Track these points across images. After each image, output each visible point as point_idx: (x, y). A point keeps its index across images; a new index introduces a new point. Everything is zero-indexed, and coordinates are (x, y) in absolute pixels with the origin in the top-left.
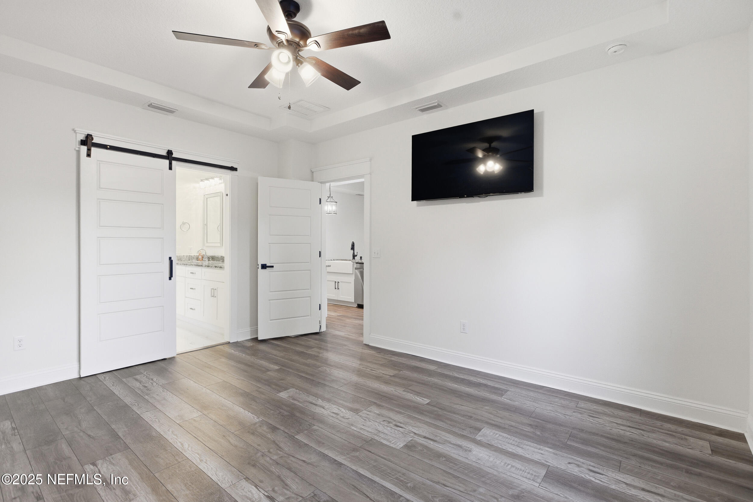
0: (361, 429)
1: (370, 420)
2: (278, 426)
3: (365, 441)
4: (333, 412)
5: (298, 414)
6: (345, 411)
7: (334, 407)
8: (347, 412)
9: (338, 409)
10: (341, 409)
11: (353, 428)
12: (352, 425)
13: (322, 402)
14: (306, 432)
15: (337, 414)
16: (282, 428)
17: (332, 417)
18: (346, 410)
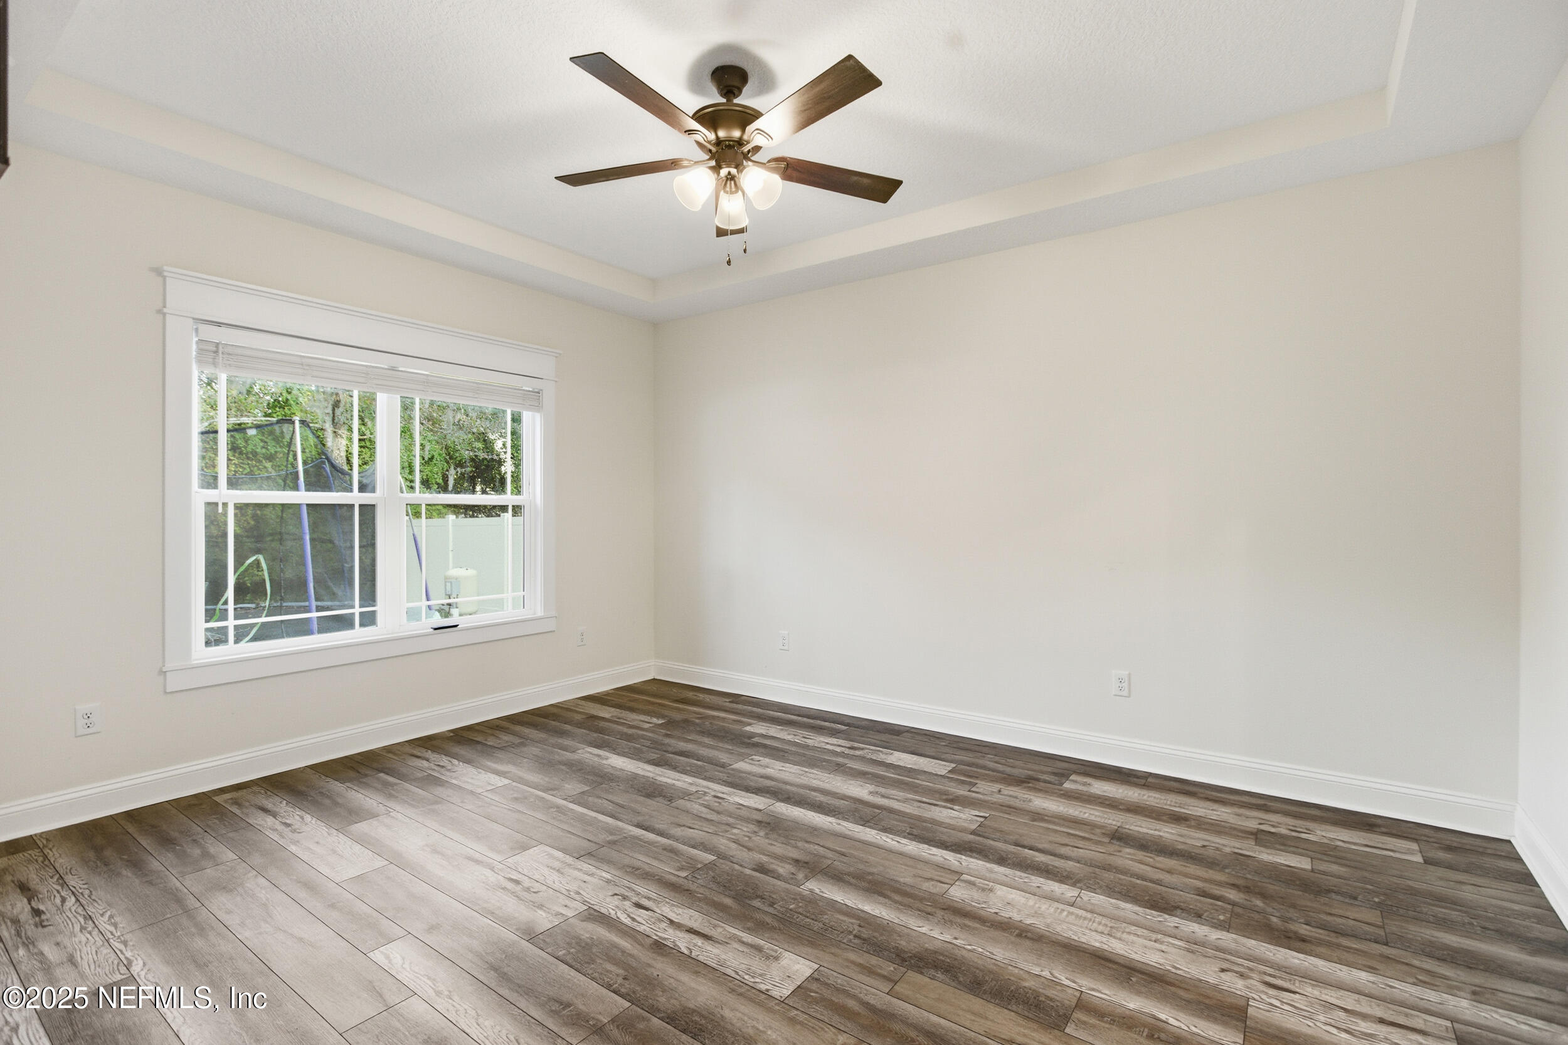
0: (592, 875)
1: (566, 893)
2: (757, 874)
3: (592, 855)
4: (647, 909)
5: (728, 901)
6: (619, 914)
7: (645, 927)
8: (613, 913)
9: (633, 919)
10: (627, 921)
11: (608, 876)
12: (608, 881)
13: (677, 943)
14: (699, 866)
15: (638, 906)
16: (748, 872)
17: (649, 899)
18: (615, 918)
